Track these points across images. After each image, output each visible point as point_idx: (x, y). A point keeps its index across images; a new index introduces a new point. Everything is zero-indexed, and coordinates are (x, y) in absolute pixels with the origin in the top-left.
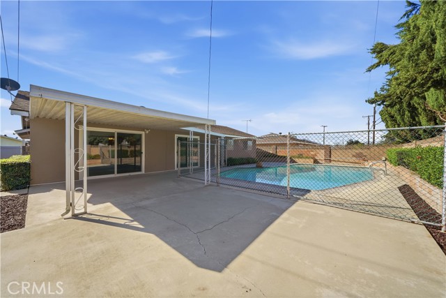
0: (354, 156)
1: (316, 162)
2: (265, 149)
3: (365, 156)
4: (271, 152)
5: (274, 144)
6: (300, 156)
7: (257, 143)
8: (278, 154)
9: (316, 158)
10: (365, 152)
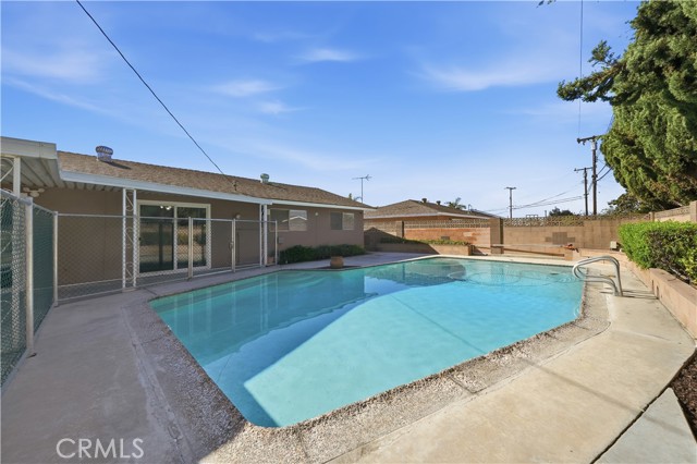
0: (548, 240)
1: (474, 251)
2: (382, 228)
3: (573, 239)
4: (394, 234)
5: (399, 219)
6: (446, 241)
7: (365, 217)
8: (407, 237)
9: (476, 244)
10: (572, 231)
